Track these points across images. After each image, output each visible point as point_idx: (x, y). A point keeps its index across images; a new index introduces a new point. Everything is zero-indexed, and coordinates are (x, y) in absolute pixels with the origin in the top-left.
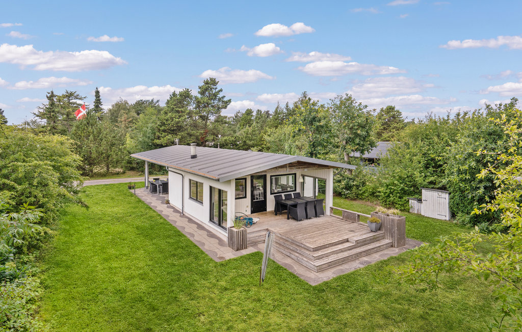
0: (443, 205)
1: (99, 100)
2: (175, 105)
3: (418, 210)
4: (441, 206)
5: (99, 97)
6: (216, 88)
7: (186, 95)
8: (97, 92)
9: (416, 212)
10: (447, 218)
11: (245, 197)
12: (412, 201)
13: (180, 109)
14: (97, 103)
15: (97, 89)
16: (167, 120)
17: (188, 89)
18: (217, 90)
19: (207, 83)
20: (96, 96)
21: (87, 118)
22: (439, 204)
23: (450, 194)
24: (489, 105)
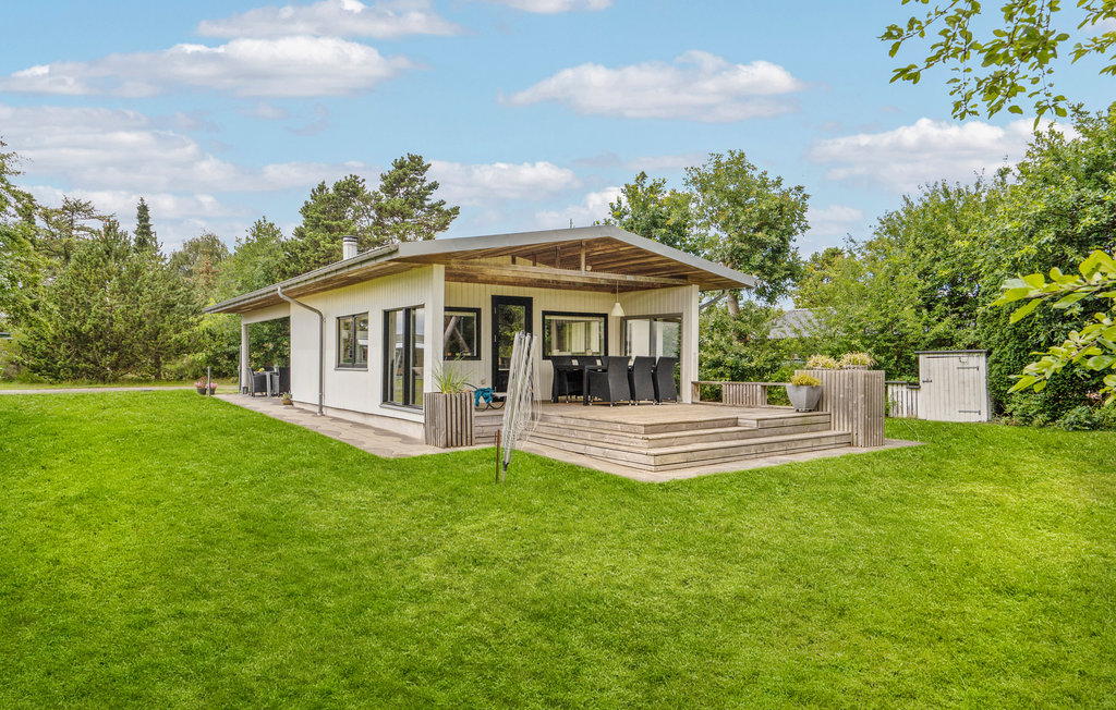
0: (971, 385)
1: (148, 227)
2: (323, 213)
3: (910, 409)
4: (967, 389)
5: (147, 220)
6: (423, 181)
7: (350, 190)
8: (143, 209)
9: (905, 415)
10: (984, 417)
11: (478, 357)
12: (895, 387)
13: (334, 223)
14: (142, 233)
15: (142, 200)
16: (302, 250)
17: (356, 177)
18: (425, 184)
19: (401, 166)
20: (139, 217)
21: (105, 241)
22: (961, 385)
23: (989, 353)
24: (1080, 106)
